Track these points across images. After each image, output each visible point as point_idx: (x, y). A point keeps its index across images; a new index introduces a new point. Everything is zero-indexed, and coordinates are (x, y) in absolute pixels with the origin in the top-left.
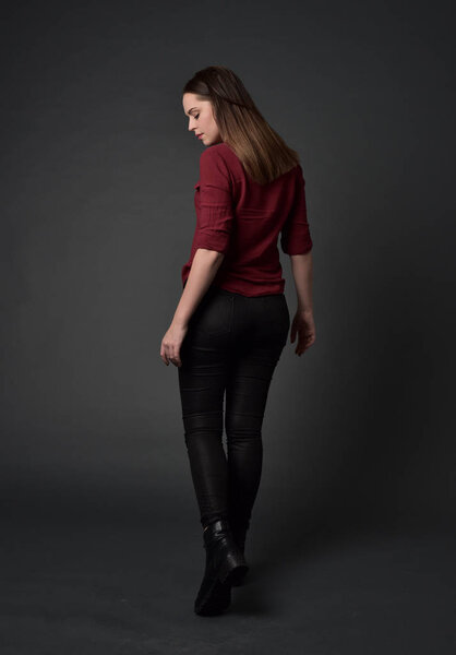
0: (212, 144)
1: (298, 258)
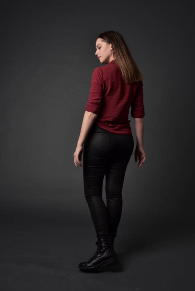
1: (138, 120)
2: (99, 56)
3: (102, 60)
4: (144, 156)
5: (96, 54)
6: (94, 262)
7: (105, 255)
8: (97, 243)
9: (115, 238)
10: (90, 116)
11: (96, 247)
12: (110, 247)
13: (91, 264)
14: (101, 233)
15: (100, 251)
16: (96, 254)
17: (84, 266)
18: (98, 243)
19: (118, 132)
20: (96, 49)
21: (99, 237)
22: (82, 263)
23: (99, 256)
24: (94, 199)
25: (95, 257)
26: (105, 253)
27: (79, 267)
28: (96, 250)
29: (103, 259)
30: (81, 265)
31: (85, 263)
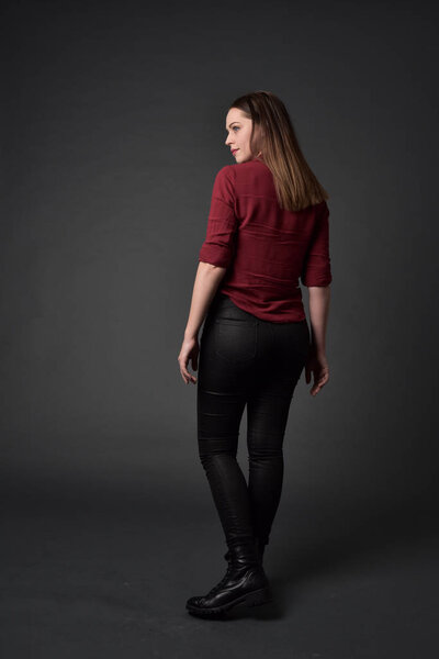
0: (244, 162)
1: (314, 291)
2: (233, 147)
3: (240, 157)
4: (326, 370)
5: (227, 142)
6: (218, 596)
7: (243, 582)
8: (227, 557)
9: (266, 547)
10: (208, 273)
11: (225, 565)
12: (255, 565)
13: (211, 602)
14: (235, 536)
15: (233, 575)
16: (225, 582)
17: (198, 606)
18: (230, 557)
19: (277, 318)
20: (228, 133)
21: (230, 542)
22: (195, 599)
23: (230, 584)
24: (219, 462)
25: (222, 587)
26: (244, 579)
27: (187, 607)
28: (224, 572)
29: (240, 592)
30: (191, 602)
31: (199, 598)
